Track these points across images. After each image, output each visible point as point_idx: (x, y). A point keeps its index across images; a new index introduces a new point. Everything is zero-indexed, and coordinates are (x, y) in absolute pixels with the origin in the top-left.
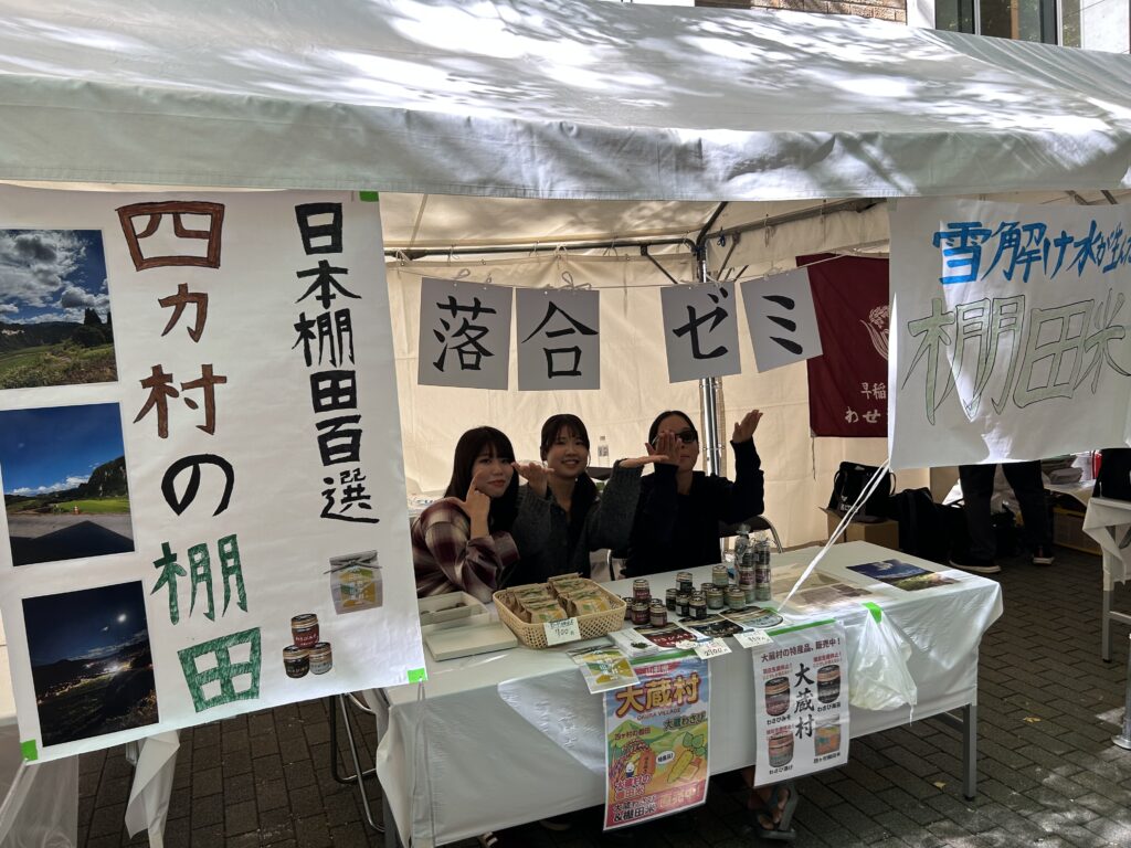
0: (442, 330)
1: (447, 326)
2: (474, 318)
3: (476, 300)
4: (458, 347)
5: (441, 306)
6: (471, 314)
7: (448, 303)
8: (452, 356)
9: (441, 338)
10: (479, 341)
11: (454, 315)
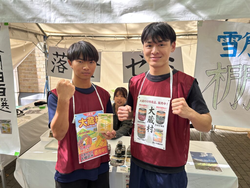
1: (55, 60)
3: (63, 53)
4: (58, 66)
6: (62, 57)
7: (56, 54)
8: (56, 68)
9: (54, 63)
10: (64, 65)
11: (57, 57)
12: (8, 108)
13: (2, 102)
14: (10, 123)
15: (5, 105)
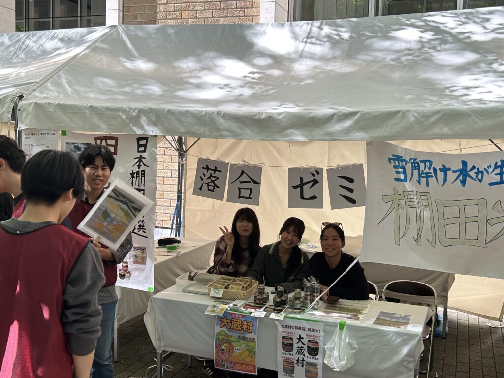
0: (203, 177)
1: (204, 175)
2: (214, 173)
3: (215, 167)
4: (208, 183)
5: (203, 168)
6: (213, 172)
7: (206, 167)
8: (205, 186)
9: (202, 179)
10: (215, 182)
11: (207, 171)
12: (145, 232)
13: (139, 225)
14: (145, 251)
15: (141, 228)
